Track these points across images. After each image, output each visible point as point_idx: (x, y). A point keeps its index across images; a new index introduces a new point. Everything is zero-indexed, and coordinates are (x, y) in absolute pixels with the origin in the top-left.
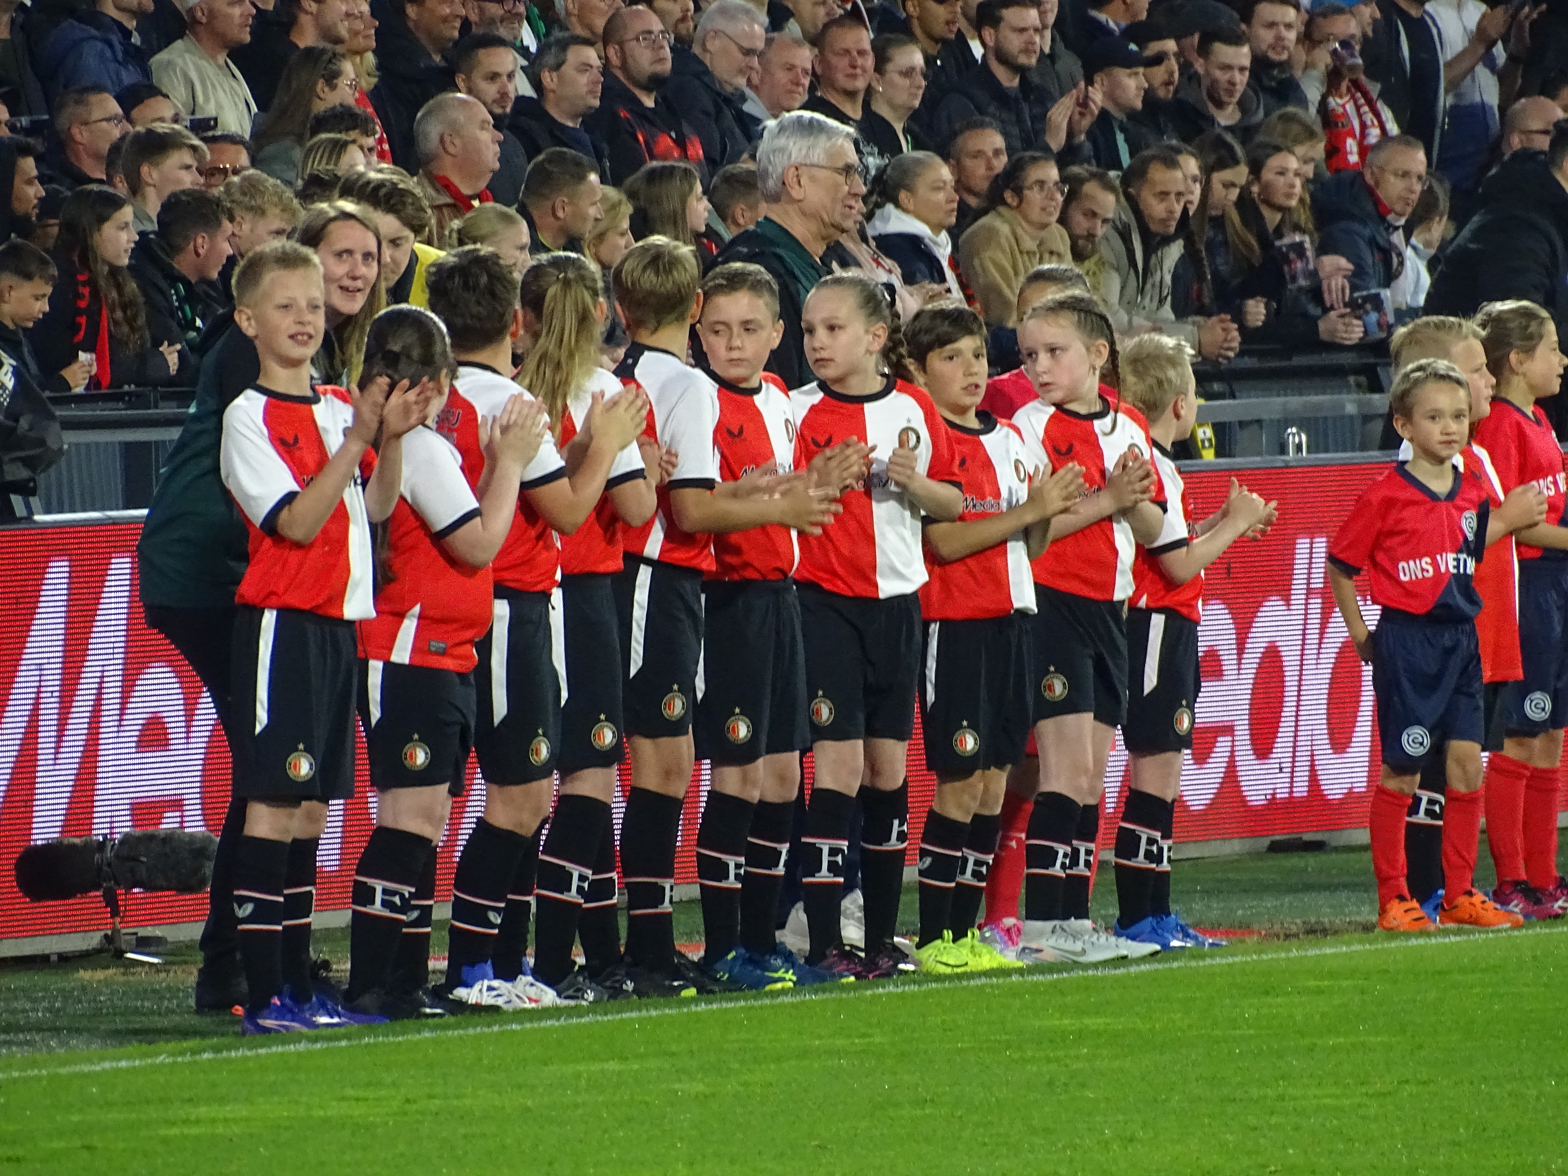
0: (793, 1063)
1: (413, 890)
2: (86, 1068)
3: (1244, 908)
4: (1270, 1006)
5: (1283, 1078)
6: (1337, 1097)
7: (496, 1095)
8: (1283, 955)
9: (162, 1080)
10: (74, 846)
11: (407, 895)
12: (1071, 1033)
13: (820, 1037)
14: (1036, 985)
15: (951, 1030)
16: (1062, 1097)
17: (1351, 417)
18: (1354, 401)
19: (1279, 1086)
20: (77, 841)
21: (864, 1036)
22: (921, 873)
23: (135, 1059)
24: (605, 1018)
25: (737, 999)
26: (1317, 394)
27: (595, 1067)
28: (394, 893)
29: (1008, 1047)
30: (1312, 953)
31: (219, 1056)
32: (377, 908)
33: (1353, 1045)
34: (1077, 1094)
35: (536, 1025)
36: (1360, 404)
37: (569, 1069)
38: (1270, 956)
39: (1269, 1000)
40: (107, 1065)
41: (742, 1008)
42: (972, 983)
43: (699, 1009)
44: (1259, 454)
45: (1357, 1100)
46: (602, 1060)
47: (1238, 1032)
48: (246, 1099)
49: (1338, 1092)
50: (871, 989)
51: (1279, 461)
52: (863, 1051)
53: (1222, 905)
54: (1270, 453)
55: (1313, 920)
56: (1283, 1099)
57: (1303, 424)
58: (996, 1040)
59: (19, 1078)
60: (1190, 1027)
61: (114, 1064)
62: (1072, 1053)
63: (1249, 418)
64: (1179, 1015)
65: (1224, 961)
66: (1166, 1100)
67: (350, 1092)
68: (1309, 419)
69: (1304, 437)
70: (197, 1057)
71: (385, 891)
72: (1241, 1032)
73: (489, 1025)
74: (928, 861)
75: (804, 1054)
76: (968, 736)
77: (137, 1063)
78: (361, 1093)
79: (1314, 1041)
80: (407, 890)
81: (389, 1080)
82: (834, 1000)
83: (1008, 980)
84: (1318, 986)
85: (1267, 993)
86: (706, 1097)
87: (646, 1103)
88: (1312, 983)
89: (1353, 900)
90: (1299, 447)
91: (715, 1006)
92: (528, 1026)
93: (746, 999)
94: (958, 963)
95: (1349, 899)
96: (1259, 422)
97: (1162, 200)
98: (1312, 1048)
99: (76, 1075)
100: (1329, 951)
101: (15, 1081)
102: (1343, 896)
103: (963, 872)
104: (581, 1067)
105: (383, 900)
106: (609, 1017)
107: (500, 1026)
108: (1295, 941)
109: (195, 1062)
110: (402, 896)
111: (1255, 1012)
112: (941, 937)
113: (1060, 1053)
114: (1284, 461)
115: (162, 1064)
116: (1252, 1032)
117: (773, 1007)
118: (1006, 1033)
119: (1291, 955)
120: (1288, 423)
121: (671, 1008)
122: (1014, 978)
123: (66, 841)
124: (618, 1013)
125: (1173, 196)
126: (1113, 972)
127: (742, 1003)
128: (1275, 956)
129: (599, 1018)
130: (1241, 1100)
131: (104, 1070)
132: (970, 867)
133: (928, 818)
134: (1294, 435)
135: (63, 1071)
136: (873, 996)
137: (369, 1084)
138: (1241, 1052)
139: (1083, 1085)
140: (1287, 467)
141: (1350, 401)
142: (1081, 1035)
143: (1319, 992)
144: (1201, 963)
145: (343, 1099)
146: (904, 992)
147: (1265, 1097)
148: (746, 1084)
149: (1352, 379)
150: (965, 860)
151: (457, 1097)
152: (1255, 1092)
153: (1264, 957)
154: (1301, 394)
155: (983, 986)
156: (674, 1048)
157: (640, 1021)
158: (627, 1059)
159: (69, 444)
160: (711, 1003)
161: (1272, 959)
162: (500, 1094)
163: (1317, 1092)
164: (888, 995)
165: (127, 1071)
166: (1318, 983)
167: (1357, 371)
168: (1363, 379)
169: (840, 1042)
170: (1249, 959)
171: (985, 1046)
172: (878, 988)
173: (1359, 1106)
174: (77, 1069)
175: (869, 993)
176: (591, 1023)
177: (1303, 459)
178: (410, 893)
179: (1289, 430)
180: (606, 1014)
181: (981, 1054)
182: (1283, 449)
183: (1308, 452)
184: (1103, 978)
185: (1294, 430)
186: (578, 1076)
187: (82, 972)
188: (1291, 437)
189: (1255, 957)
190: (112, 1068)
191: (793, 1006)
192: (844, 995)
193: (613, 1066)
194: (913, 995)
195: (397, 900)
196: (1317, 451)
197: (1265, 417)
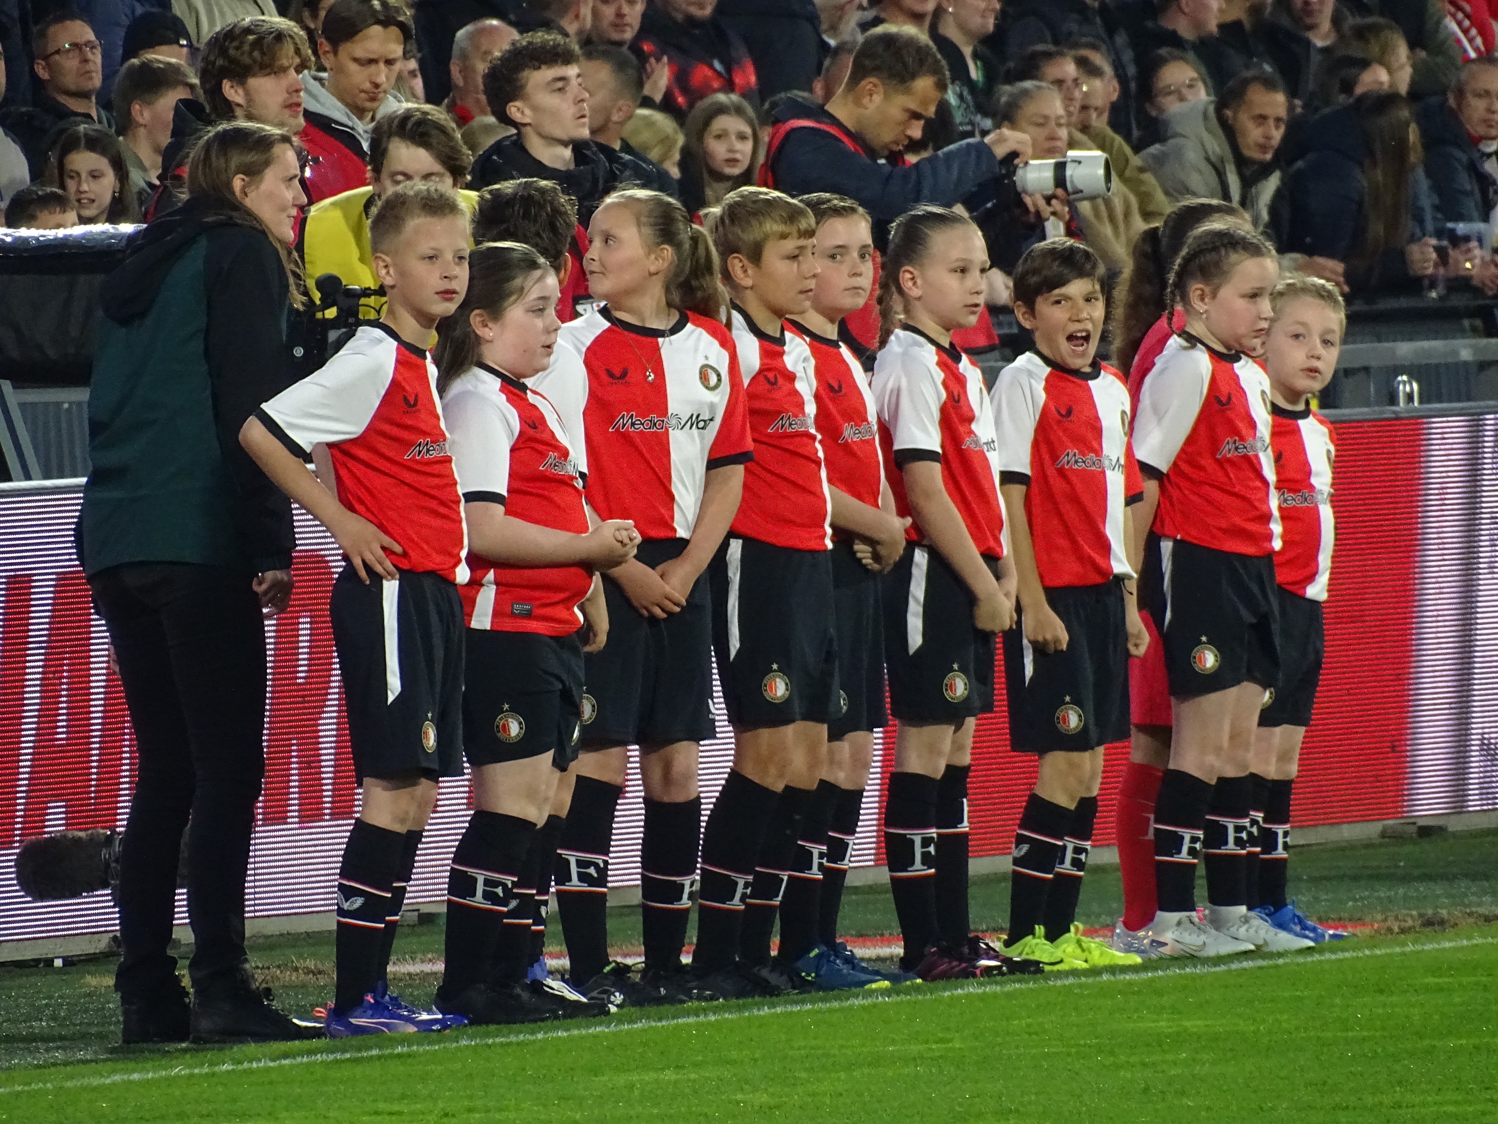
0: (866, 1071)
1: (516, 879)
2: (95, 1082)
3: (1356, 900)
4: (1385, 1006)
5: (1400, 1083)
6: (1456, 1103)
7: (541, 1108)
8: (1398, 950)
9: (177, 1093)
10: (78, 841)
11: (510, 886)
12: (1167, 1037)
13: (893, 1042)
14: (1130, 983)
15: (1036, 1034)
16: (1159, 1107)
17: (1466, 363)
18: (1471, 346)
19: (1395, 1092)
20: (82, 834)
21: (941, 1041)
22: (1016, 862)
23: (148, 1072)
24: (659, 1024)
25: (803, 1002)
26: (1427, 338)
27: (649, 1076)
28: (496, 884)
29: (1100, 1051)
30: (1428, 947)
31: (240, 1067)
32: (478, 900)
33: (1477, 1048)
34: (1175, 1102)
35: (584, 1032)
36: (1476, 350)
37: (621, 1080)
38: (1383, 951)
39: (1382, 998)
40: (117, 1078)
41: (808, 1011)
42: (1059, 983)
43: (762, 1013)
44: (1367, 404)
45: (1480, 1107)
46: (657, 1070)
47: (1350, 1034)
48: (270, 1114)
49: (1460, 1098)
50: (950, 990)
51: (1388, 411)
52: (941, 1057)
53: (1330, 896)
54: (1378, 403)
55: (1430, 912)
56: (1400, 1107)
57: (1415, 372)
58: (1085, 1045)
59: (22, 1092)
60: (1297, 1028)
61: (125, 1077)
62: (1170, 1057)
63: (1357, 365)
64: (1286, 1017)
65: (1333, 957)
66: (1272, 1109)
67: (381, 1106)
68: (1420, 366)
69: (1415, 386)
70: (216, 1069)
71: (487, 882)
72: (1355, 1033)
73: (533, 1033)
74: (1025, 848)
75: (876, 1061)
76: (1071, 712)
77: (150, 1075)
78: (396, 1108)
79: (1435, 1042)
80: (510, 880)
81: (425, 1092)
82: (908, 1002)
83: (1098, 979)
84: (1437, 984)
85: (1381, 992)
86: (770, 1108)
87: (706, 1115)
88: (1430, 980)
89: (1474, 889)
90: (1410, 397)
91: (779, 1010)
92: (575, 1032)
93: (813, 1002)
94: (1053, 960)
95: (1469, 888)
96: (1366, 369)
97: (1260, 125)
98: (1430, 1051)
99: (84, 1089)
100: (1447, 945)
101: (18, 1094)
102: (1463, 884)
103: (1062, 862)
104: (635, 1078)
105: (484, 891)
106: (664, 1023)
107: (545, 1033)
108: (1411, 936)
109: (214, 1074)
110: (504, 886)
111: (1368, 1013)
112: (1032, 932)
113: (1154, 1058)
114: (1394, 412)
115: (177, 1077)
116: (1365, 1033)
117: (841, 1010)
118: (1097, 1038)
119: (1407, 949)
120: (1399, 370)
121: (731, 1013)
122: (1105, 977)
123: (70, 834)
124: (673, 1018)
125: (1271, 122)
126: (1213, 969)
127: (809, 1006)
128: (1388, 951)
129: (653, 1024)
130: (1354, 1108)
131: (114, 1084)
132: (1069, 855)
133: (1028, 802)
134: (1404, 383)
135: (69, 1084)
136: (951, 998)
137: (403, 1097)
138: (1353, 1056)
139: (1183, 1093)
140: (1397, 419)
141: (1465, 347)
142: (1179, 1039)
143: (1440, 989)
144: (1309, 959)
145: (376, 1113)
146: (984, 992)
147: (1381, 1104)
148: (814, 1094)
149: (1466, 323)
150: (1065, 847)
151: (500, 1110)
152: (1369, 1100)
153: (1378, 952)
154: (1411, 339)
155: (1070, 986)
156: (734, 1055)
157: (699, 1025)
158: (683, 1067)
159: (70, 403)
160: (775, 1007)
161: (1387, 954)
162: (545, 1106)
163: (1439, 1098)
164: (968, 996)
165: (139, 1083)
166: (1436, 980)
167: (1471, 313)
168: (1478, 323)
169: (914, 1048)
170: (1360, 955)
171: (1074, 1050)
172: (956, 989)
173: (1484, 1114)
174: (86, 1081)
175: (947, 994)
176: (644, 1030)
177: (1416, 410)
178: (513, 882)
179: (1399, 378)
180: (660, 1019)
181: (1069, 1060)
182: (1393, 399)
183: (1421, 402)
184: (1201, 977)
185: (1405, 378)
186: (631, 1087)
187: (88, 978)
188: (1401, 387)
189: (1367, 952)
190: (123, 1081)
191: (864, 1008)
192: (920, 997)
193: (670, 1075)
194: (995, 996)
195: (499, 891)
196: (1429, 401)
197: (1373, 364)
